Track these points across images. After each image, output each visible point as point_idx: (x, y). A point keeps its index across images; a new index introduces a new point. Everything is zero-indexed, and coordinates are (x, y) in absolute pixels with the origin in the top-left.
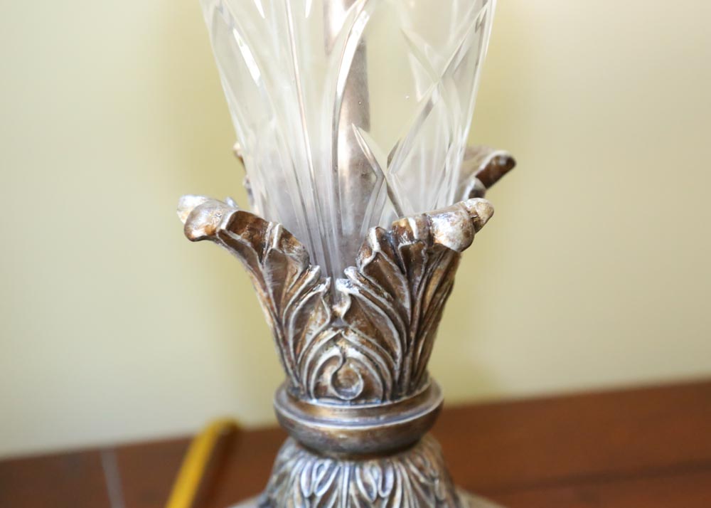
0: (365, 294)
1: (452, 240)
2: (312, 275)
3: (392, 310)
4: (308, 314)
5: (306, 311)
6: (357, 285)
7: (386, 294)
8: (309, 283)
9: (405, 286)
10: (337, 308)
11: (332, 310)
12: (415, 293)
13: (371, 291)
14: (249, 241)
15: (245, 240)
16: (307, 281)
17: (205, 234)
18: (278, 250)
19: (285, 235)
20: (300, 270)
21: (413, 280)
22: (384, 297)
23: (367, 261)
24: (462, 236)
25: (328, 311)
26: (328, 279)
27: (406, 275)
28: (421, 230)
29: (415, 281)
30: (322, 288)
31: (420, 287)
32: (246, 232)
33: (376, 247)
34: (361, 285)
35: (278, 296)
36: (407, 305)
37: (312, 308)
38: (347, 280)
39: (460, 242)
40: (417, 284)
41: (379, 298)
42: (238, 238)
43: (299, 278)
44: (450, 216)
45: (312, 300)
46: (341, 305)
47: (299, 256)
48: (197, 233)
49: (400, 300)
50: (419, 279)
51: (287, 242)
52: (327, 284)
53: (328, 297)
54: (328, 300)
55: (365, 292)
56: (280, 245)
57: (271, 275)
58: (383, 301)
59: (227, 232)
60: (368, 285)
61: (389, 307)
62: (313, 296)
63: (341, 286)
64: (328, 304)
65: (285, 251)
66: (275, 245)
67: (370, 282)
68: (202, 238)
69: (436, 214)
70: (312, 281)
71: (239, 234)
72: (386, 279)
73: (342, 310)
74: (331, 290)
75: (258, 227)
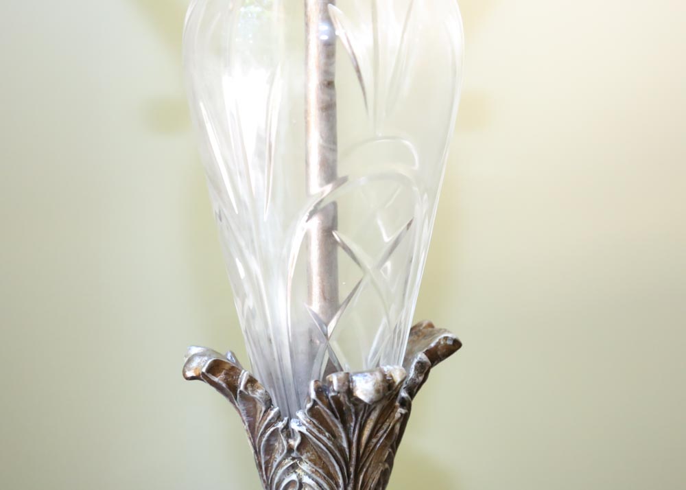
0: (311, 432)
1: (365, 395)
2: (272, 413)
3: (332, 447)
4: (273, 445)
5: (271, 443)
6: (304, 425)
7: (327, 434)
8: (270, 420)
9: (341, 429)
10: (291, 442)
11: (288, 442)
12: (351, 436)
13: (315, 431)
14: (225, 382)
15: (221, 382)
16: (269, 418)
17: (194, 375)
18: (244, 391)
19: (251, 381)
20: (264, 409)
21: (348, 425)
22: (325, 436)
23: (309, 406)
24: (373, 392)
25: (285, 443)
26: (286, 419)
27: (340, 420)
28: (341, 384)
29: (351, 426)
30: (280, 425)
31: (354, 431)
32: (222, 376)
33: (313, 395)
34: (307, 425)
35: (252, 428)
36: (345, 445)
37: (276, 440)
38: (298, 420)
39: (371, 396)
40: (352, 429)
41: (321, 436)
42: (216, 379)
43: (264, 415)
44: (366, 376)
45: (274, 433)
46: (295, 440)
47: (261, 398)
48: (190, 374)
49: (339, 441)
50: (353, 424)
51: (252, 386)
52: (284, 422)
53: (286, 432)
54: (285, 435)
55: (311, 431)
56: (246, 388)
57: (245, 411)
58: (324, 439)
59: (206, 374)
60: (312, 425)
61: (330, 444)
62: (274, 430)
63: (294, 425)
64: (285, 438)
65: (250, 393)
66: (242, 388)
67: (314, 424)
68: (193, 378)
69: (356, 374)
70: (273, 418)
71: (217, 377)
72: (327, 423)
73: (295, 443)
74: (287, 427)
75: (232, 373)
